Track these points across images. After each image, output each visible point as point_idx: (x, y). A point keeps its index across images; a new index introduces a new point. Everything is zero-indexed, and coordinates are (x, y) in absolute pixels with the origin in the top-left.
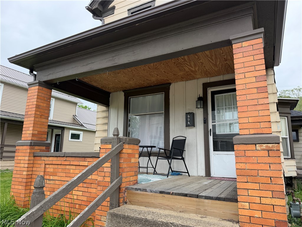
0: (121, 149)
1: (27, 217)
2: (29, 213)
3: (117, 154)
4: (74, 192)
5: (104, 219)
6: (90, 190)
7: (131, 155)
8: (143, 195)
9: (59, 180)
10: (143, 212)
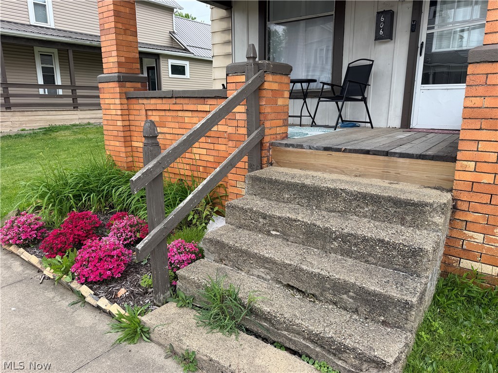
0: (261, 83)
1: (143, 174)
2: (145, 170)
3: (254, 91)
4: (195, 150)
5: (241, 185)
6: (217, 147)
7: (277, 93)
8: (298, 153)
9: (170, 134)
10: (298, 175)
